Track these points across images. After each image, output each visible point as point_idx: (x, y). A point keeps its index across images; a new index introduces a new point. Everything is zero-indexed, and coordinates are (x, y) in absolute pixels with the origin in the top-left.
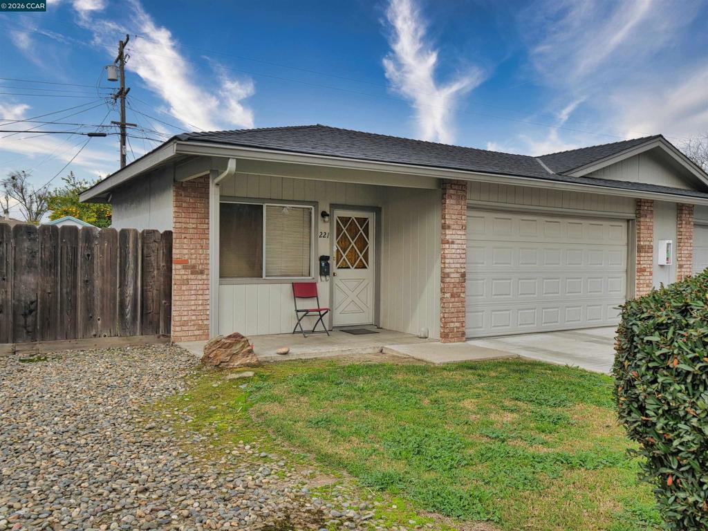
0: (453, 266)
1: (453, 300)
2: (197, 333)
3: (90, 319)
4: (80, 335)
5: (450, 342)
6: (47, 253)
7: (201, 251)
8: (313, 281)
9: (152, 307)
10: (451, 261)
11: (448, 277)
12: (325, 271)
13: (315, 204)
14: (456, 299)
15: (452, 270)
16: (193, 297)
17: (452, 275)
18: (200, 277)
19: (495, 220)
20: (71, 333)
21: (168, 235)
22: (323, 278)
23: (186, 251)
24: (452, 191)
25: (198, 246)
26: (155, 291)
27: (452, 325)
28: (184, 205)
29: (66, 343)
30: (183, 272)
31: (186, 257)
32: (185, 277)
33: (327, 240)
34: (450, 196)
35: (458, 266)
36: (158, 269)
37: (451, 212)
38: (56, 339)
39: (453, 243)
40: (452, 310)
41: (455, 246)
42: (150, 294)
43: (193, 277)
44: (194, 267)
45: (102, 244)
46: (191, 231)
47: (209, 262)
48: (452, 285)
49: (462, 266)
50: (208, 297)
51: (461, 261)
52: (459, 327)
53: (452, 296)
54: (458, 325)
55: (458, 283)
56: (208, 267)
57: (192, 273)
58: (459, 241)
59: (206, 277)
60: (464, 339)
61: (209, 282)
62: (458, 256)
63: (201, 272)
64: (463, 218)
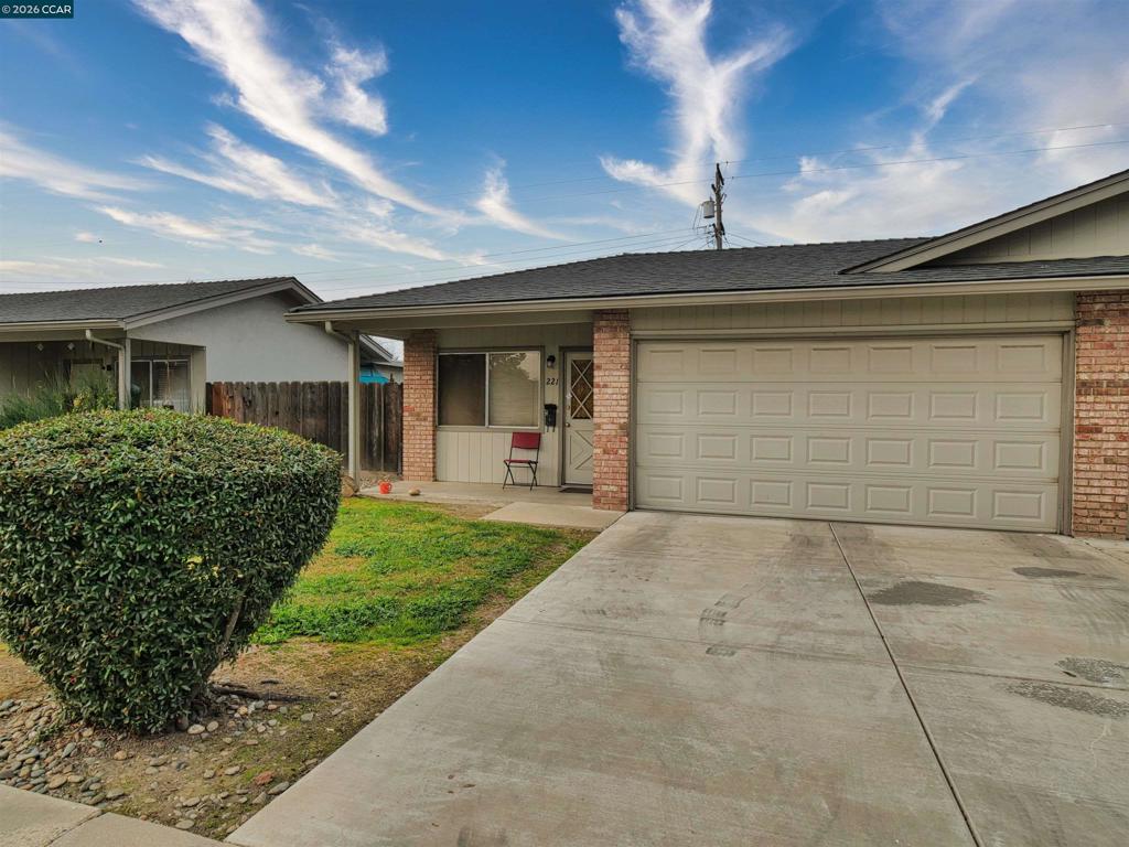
0: (607, 415)
1: (606, 457)
2: (421, 474)
5: (602, 508)
6: (322, 402)
7: (424, 400)
8: (538, 432)
9: (393, 448)
10: (603, 409)
11: (599, 428)
12: (549, 420)
13: (540, 348)
14: (612, 457)
15: (605, 420)
16: (419, 442)
17: (604, 427)
18: (424, 423)
19: (703, 353)
21: (401, 386)
23: (412, 400)
24: (603, 323)
25: (423, 396)
27: (605, 488)
31: (413, 405)
32: (411, 423)
33: (557, 388)
34: (599, 329)
35: (615, 415)
36: (396, 416)
37: (602, 348)
39: (605, 386)
40: (605, 470)
41: (610, 391)
42: (389, 436)
43: (417, 423)
44: (418, 415)
46: (417, 382)
47: (431, 410)
48: (604, 439)
49: (620, 415)
50: (431, 442)
51: (619, 408)
52: (616, 493)
53: (605, 452)
54: (615, 489)
55: (615, 436)
56: (431, 414)
57: (417, 420)
58: (614, 385)
59: (429, 424)
60: (625, 507)
61: (431, 428)
62: (614, 403)
63: (425, 419)
64: (623, 354)
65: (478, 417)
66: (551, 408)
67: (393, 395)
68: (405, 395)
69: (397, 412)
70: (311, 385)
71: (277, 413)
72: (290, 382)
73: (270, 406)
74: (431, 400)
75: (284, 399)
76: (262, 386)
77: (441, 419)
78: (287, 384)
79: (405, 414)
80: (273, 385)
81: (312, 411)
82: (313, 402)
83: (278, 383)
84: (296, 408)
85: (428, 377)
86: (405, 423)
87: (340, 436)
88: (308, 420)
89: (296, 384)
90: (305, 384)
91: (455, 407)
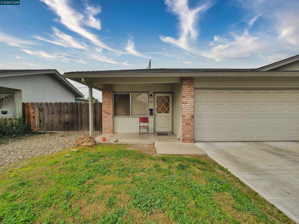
0: (187, 112)
1: (187, 126)
2: (109, 131)
3: (82, 126)
4: (79, 130)
5: (186, 142)
6: (71, 109)
7: (109, 108)
8: (147, 117)
9: (98, 123)
10: (186, 110)
11: (184, 117)
12: (151, 114)
13: (148, 92)
14: (189, 126)
15: (186, 114)
16: (108, 121)
17: (186, 116)
18: (109, 115)
19: (214, 93)
20: (77, 130)
21: (101, 104)
22: (151, 116)
23: (105, 108)
24: (186, 82)
25: (109, 107)
26: (98, 119)
27: (186, 136)
28: (104, 95)
29: (76, 132)
30: (104, 114)
31: (105, 110)
32: (105, 115)
33: (153, 104)
34: (185, 85)
35: (190, 112)
36: (99, 113)
37: (185, 91)
38: (74, 131)
39: (186, 103)
40: (187, 130)
41: (188, 104)
42: (97, 120)
43: (107, 115)
44: (108, 113)
45: (84, 107)
46: (107, 102)
47: (112, 111)
48: (186, 120)
49: (192, 112)
50: (112, 121)
51: (191, 110)
52: (190, 137)
53: (186, 124)
54: (190, 136)
55: (190, 119)
56: (112, 112)
57: (107, 114)
58: (190, 103)
59: (111, 115)
60: (193, 142)
61: (112, 117)
62: (189, 108)
63: (110, 114)
64: (192, 93)
65: (127, 113)
66: (151, 110)
67: (98, 107)
68: (103, 107)
69: (99, 112)
70: (67, 104)
71: (53, 113)
72: (58, 103)
73: (50, 111)
74: (112, 108)
75: (55, 108)
76: (47, 104)
77: (115, 114)
78: (57, 103)
79: (103, 113)
80: (51, 103)
81: (67, 112)
82: (67, 109)
83: (53, 103)
84: (60, 111)
85: (111, 101)
86: (103, 115)
87: (78, 120)
88: (66, 115)
89: (60, 103)
90: (64, 103)
91: (120, 110)
